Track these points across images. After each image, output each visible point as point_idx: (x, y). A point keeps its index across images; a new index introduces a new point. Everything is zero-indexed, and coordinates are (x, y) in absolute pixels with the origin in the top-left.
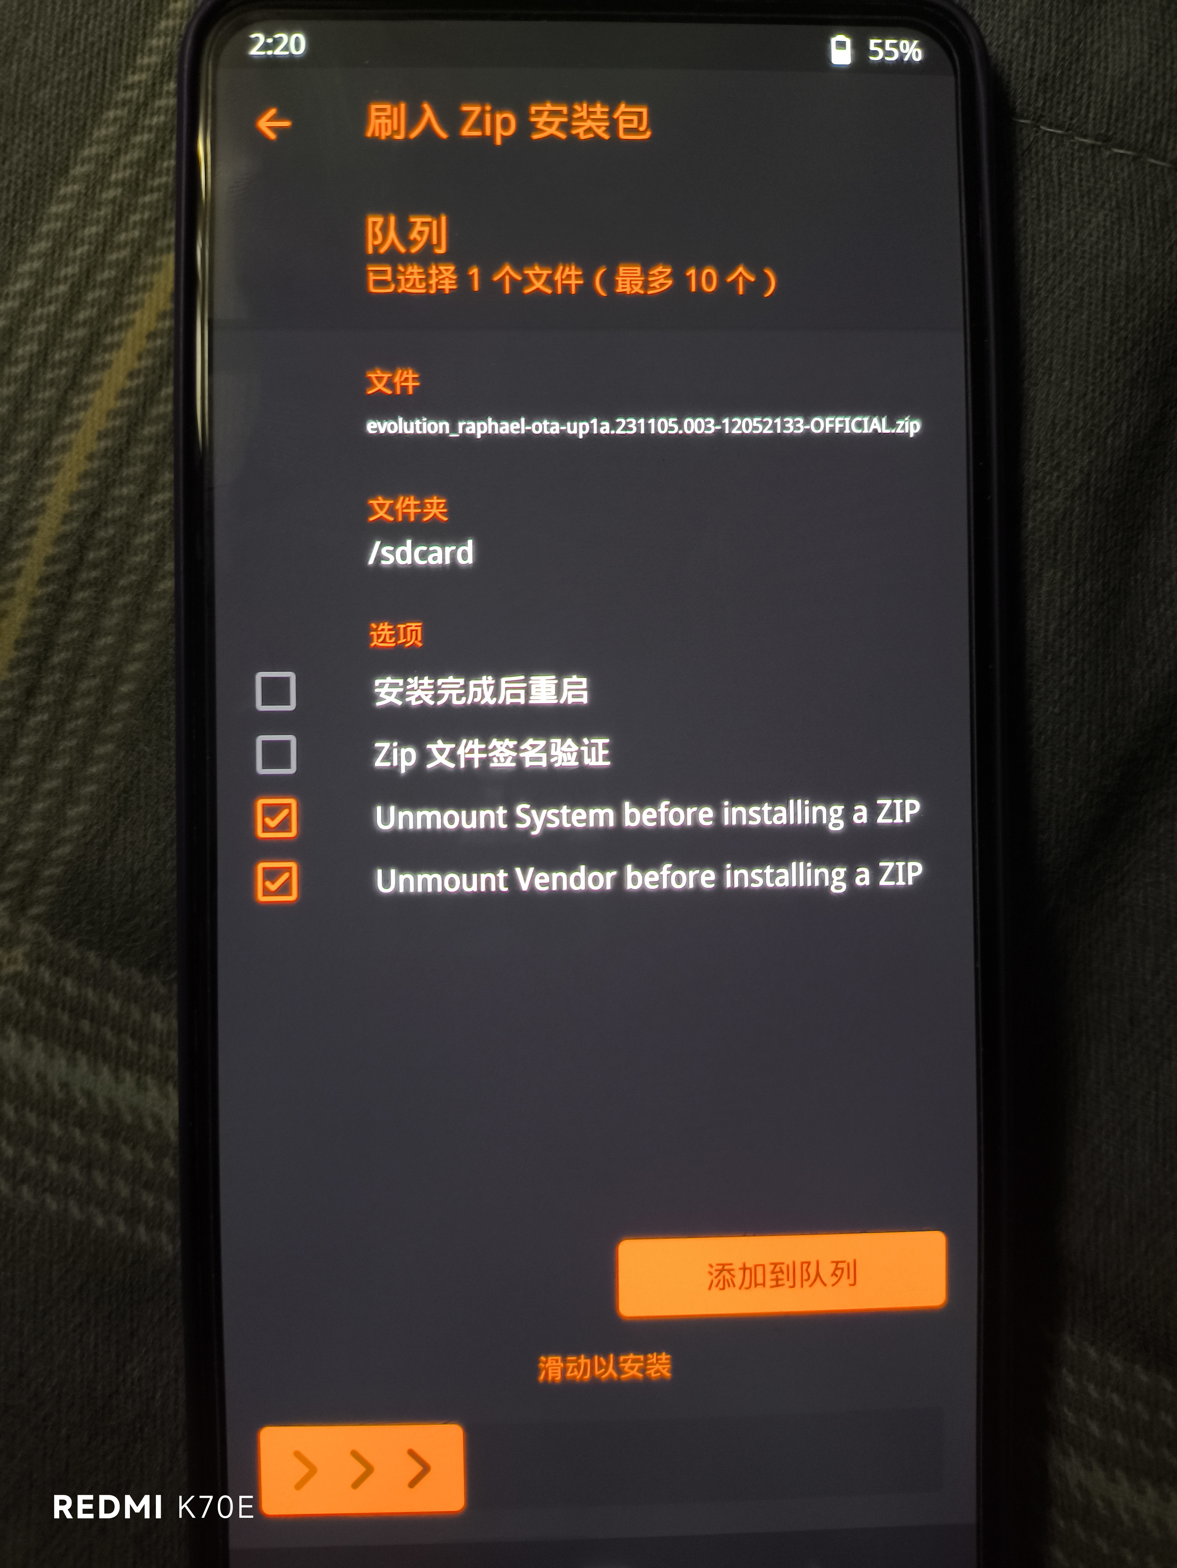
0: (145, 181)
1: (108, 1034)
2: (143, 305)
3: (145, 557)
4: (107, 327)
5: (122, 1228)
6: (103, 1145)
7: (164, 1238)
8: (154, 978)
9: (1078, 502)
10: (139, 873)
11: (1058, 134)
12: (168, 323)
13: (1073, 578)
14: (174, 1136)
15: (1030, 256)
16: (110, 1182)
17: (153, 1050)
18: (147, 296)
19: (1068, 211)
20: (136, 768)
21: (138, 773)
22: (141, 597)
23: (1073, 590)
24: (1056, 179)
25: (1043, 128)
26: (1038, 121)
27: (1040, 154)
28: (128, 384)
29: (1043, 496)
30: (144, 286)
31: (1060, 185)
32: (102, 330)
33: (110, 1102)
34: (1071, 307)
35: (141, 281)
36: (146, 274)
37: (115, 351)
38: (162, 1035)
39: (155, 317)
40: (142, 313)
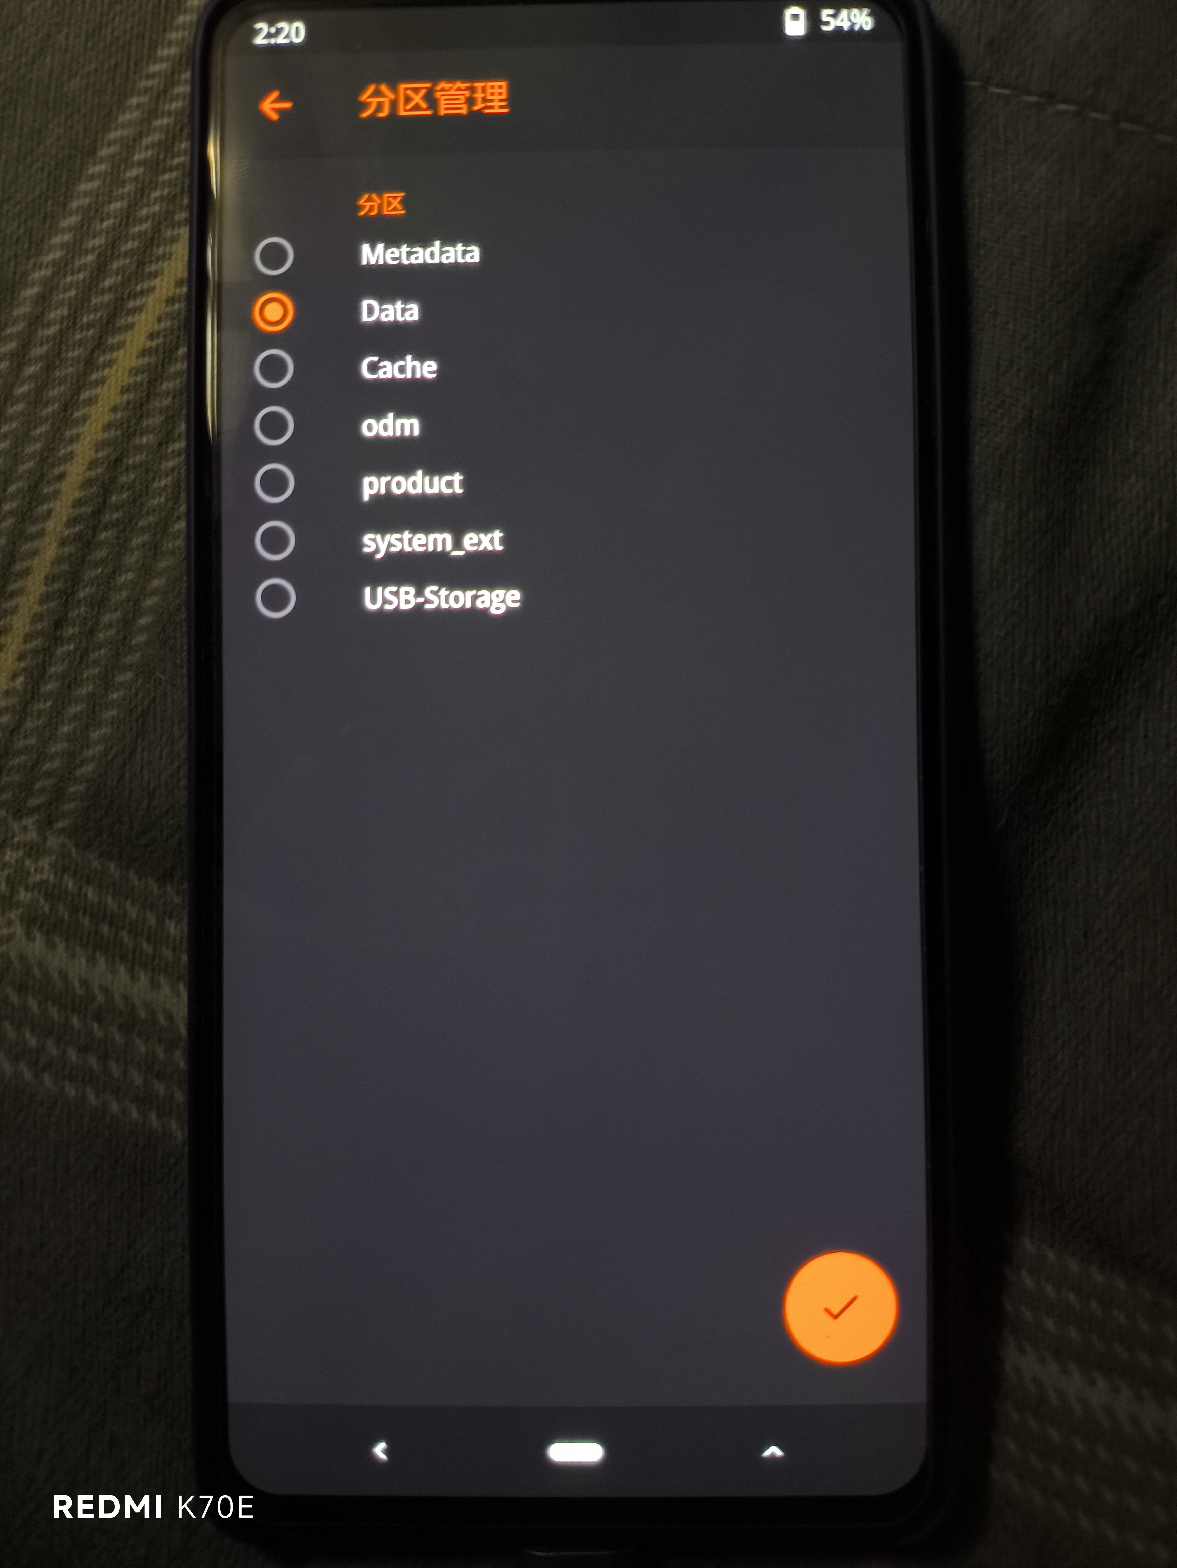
0: (165, 160)
1: (125, 937)
2: (162, 273)
3: (163, 500)
4: (130, 292)
5: (135, 1114)
6: (119, 1038)
7: (174, 1125)
8: (169, 888)
10: (154, 790)
11: (1006, 94)
12: (185, 289)
14: (183, 1031)
16: (125, 1072)
17: (167, 953)
18: (167, 263)
20: (152, 695)
21: (154, 699)
22: (159, 536)
25: (991, 89)
26: (987, 82)
27: (989, 113)
28: (149, 344)
30: (164, 255)
32: (126, 295)
33: (126, 998)
35: (161, 251)
36: (165, 244)
37: (137, 315)
38: (175, 939)
39: (172, 284)
40: (162, 280)
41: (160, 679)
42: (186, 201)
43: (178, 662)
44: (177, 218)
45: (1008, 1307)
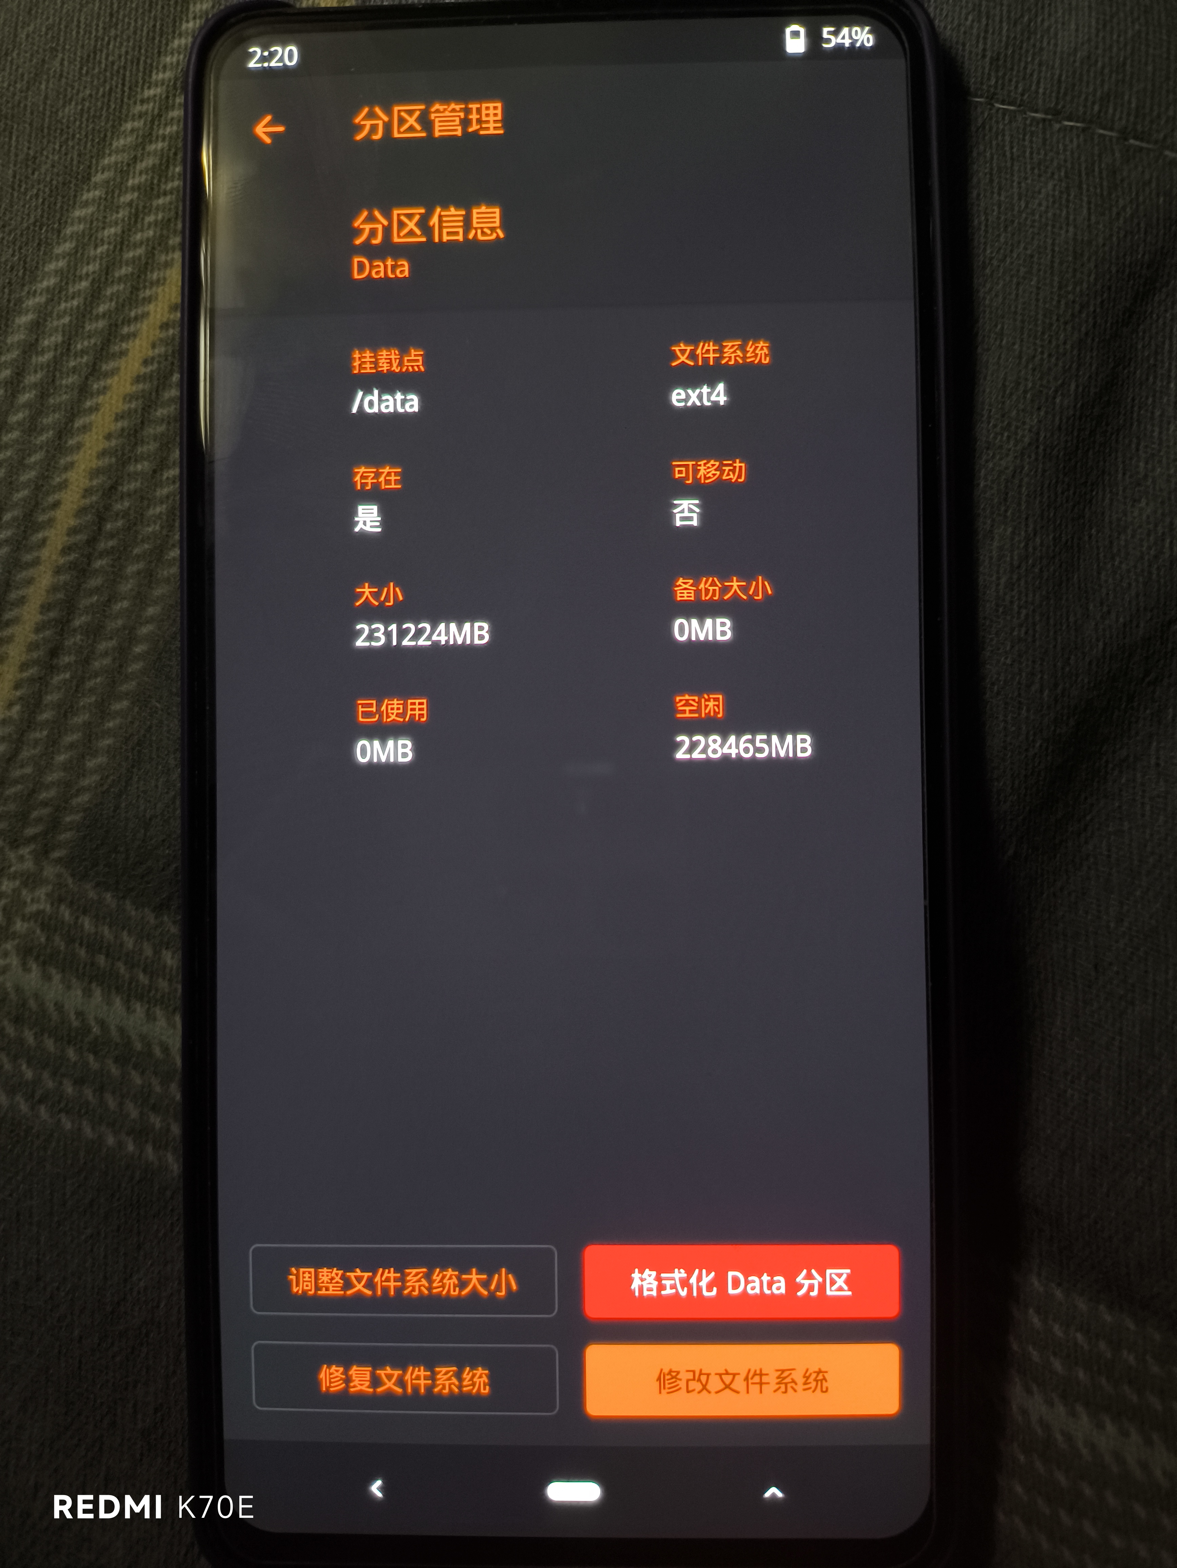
0: (159, 185)
1: (121, 968)
2: (156, 298)
3: (157, 527)
4: (124, 318)
5: (131, 1147)
6: (115, 1070)
7: (170, 1158)
8: (166, 918)
9: (1028, 460)
10: (150, 819)
11: (1011, 110)
12: (179, 315)
13: (1023, 533)
15: (983, 228)
16: (121, 1104)
17: (163, 984)
18: (160, 289)
19: (1019, 183)
20: (149, 723)
21: (150, 727)
22: (153, 564)
23: (1022, 545)
24: (1008, 154)
25: (998, 105)
26: (992, 98)
27: (994, 130)
28: (143, 370)
29: (994, 456)
30: (158, 280)
31: (1012, 159)
32: (120, 322)
33: (121, 1030)
34: (1021, 274)
35: (155, 276)
36: (159, 269)
37: (130, 341)
38: (171, 970)
39: (166, 309)
40: (156, 305)
41: (157, 708)
42: (180, 226)
43: (174, 690)
44: (171, 242)
45: (1015, 1347)
